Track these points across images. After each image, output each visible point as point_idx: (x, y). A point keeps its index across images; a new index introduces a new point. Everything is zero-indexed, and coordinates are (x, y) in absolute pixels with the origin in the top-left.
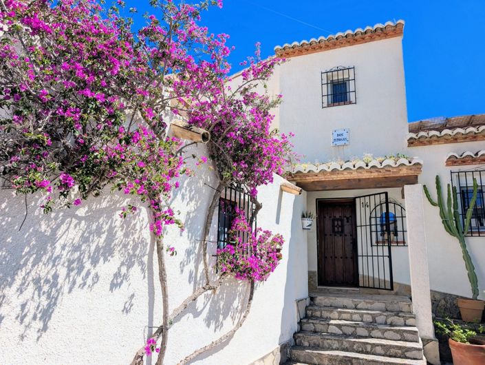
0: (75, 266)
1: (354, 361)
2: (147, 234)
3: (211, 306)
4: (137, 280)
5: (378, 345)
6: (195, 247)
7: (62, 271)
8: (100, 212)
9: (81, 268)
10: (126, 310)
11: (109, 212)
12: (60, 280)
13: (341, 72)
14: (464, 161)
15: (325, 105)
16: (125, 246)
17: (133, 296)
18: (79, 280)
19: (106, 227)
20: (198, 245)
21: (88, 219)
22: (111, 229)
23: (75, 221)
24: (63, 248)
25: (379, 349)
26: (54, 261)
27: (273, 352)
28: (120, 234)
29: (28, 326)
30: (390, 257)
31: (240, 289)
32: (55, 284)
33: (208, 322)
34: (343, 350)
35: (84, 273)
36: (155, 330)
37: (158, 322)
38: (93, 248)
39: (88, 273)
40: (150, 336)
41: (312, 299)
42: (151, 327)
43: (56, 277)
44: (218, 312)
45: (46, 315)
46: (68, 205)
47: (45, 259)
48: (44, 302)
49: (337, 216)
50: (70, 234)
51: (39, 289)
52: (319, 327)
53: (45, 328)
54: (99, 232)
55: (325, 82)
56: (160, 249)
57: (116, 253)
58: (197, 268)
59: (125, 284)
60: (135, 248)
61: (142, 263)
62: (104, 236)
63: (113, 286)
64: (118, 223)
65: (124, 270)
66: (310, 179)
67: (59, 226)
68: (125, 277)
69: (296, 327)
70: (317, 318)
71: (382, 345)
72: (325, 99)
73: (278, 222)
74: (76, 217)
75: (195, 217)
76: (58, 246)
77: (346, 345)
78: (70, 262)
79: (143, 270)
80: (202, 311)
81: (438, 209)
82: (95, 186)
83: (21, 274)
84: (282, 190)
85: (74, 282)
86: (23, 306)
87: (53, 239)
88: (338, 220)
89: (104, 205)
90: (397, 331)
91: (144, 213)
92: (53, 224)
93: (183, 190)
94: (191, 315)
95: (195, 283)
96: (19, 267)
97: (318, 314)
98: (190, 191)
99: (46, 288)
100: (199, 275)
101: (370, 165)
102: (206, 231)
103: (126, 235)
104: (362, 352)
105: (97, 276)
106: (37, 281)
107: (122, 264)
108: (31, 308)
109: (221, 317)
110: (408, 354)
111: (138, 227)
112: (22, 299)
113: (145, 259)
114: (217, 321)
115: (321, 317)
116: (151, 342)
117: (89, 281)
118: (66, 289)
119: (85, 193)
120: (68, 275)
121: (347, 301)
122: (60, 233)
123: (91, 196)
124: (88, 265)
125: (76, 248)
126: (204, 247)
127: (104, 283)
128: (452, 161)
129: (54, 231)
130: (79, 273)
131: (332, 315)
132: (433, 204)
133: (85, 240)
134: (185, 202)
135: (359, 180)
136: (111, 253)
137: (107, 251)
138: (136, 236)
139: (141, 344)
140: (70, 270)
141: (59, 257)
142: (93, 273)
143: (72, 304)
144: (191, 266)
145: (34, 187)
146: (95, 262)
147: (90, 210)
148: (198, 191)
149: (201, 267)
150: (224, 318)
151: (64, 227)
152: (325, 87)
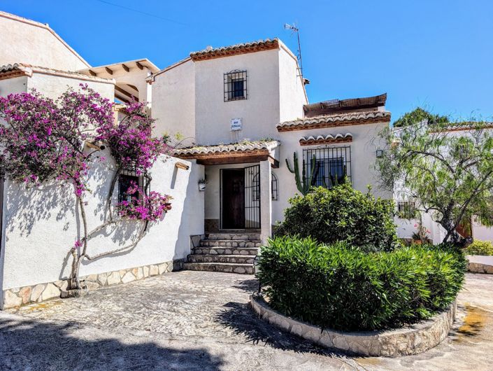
0: (40, 210)
1: (217, 267)
2: (74, 197)
3: (116, 232)
4: (70, 217)
5: (233, 258)
6: (104, 203)
7: (35, 212)
8: (50, 187)
9: (42, 210)
10: (65, 229)
11: (54, 187)
12: (34, 215)
13: (237, 74)
14: (310, 142)
15: (226, 99)
16: (63, 201)
17: (68, 223)
18: (42, 216)
19: (53, 194)
20: (105, 202)
21: (44, 190)
22: (55, 194)
23: (38, 191)
24: (34, 202)
25: (233, 260)
26: (31, 207)
27: (167, 263)
28: (60, 197)
29: (23, 231)
30: (260, 207)
31: (138, 225)
32: (32, 217)
33: (114, 240)
34: (214, 262)
35: (44, 213)
36: (81, 239)
37: (82, 236)
38: (47, 202)
39: (46, 213)
40: (79, 240)
41: (207, 236)
42: (79, 237)
43: (32, 213)
44: (122, 235)
45: (29, 227)
46: (35, 186)
47: (27, 206)
48: (29, 223)
49: (235, 181)
50: (36, 197)
51: (26, 218)
52: (205, 251)
53: (29, 233)
54: (49, 196)
55: (226, 81)
56: (81, 203)
57: (58, 204)
58: (105, 213)
59: (64, 218)
60: (68, 202)
61: (72, 209)
62: (52, 198)
63: (58, 219)
64: (59, 191)
65: (63, 212)
66: (204, 157)
67: (31, 194)
68: (64, 215)
69: (189, 251)
70: (206, 246)
71: (235, 258)
72: (226, 95)
73: (172, 187)
74: (39, 190)
75: (103, 188)
76: (32, 201)
77: (216, 259)
78: (38, 208)
79: (73, 213)
80: (110, 234)
81: (294, 175)
82: (45, 177)
83: (19, 212)
84: (176, 167)
85: (40, 216)
86: (21, 223)
87: (29, 199)
88: (235, 183)
89: (51, 184)
90: (247, 250)
91: (72, 187)
92: (29, 193)
93: (95, 174)
94: (103, 236)
95: (105, 220)
96: (18, 209)
97: (207, 244)
98: (99, 174)
99: (29, 217)
100: (107, 217)
101: (238, 149)
102: (110, 194)
103: (63, 197)
104: (224, 262)
105: (49, 214)
106: (25, 215)
107: (62, 209)
108: (24, 224)
109: (124, 239)
110: (248, 261)
111: (69, 193)
112: (20, 221)
113: (74, 208)
114: (121, 240)
115: (209, 246)
116: (78, 244)
117: (46, 216)
118: (37, 218)
119: (41, 180)
120: (37, 213)
121: (227, 236)
122: (32, 196)
123: (44, 181)
124: (45, 209)
125: (40, 203)
126: (109, 202)
127: (53, 218)
128: (303, 142)
129: (30, 196)
130: (42, 213)
131: (215, 244)
132: (292, 172)
133: (43, 199)
134: (96, 180)
135: (235, 158)
136: (56, 204)
137: (54, 204)
138: (68, 197)
139: (73, 245)
140: (38, 211)
141: (33, 206)
142: (48, 213)
143: (40, 225)
144: (102, 212)
145: (22, 180)
146: (48, 208)
147: (45, 186)
148: (105, 174)
149: (108, 213)
150: (126, 239)
151: (34, 194)
152: (226, 85)
